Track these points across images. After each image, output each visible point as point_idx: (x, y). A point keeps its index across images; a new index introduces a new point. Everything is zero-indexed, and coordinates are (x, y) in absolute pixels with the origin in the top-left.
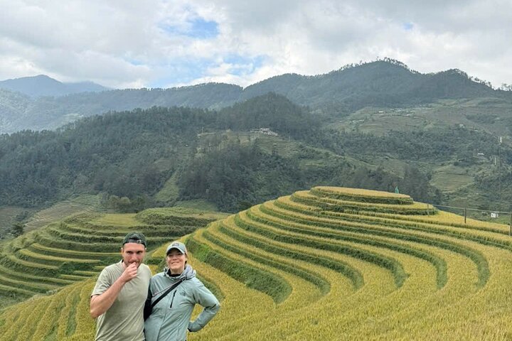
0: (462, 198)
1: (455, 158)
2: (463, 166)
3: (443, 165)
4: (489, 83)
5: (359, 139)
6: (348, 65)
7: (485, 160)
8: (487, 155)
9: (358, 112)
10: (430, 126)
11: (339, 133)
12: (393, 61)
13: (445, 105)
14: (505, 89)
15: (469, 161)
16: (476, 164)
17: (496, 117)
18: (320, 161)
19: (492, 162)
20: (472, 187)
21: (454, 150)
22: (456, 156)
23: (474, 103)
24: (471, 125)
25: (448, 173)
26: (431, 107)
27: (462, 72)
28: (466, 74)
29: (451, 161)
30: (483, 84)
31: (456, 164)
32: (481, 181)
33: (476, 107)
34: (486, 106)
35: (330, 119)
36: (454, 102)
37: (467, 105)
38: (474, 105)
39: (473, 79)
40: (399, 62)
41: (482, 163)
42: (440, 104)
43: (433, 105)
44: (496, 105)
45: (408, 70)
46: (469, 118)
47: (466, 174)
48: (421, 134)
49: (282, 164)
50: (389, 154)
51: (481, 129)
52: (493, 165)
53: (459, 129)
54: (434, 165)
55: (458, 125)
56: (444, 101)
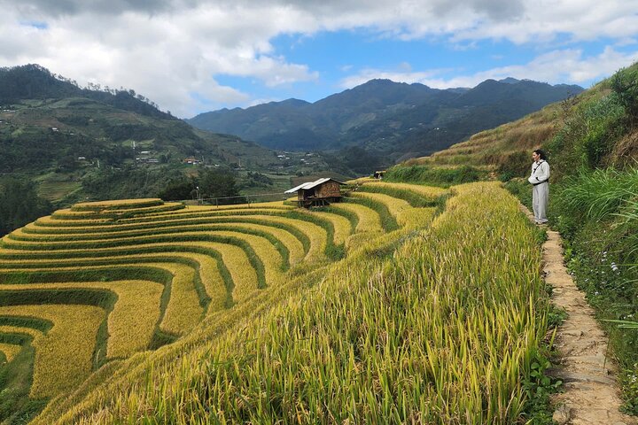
1: (55, 164)
2: (66, 173)
3: (42, 174)
4: (75, 82)
7: (87, 164)
8: (88, 159)
10: (19, 131)
13: (30, 106)
14: (91, 88)
15: (71, 167)
16: (80, 168)
17: (89, 118)
19: (95, 165)
20: (81, 192)
21: (51, 157)
22: (57, 163)
23: (63, 103)
24: (65, 128)
25: (50, 181)
26: (13, 109)
27: (43, 69)
28: (47, 70)
29: (52, 169)
30: (68, 83)
31: (58, 171)
32: (89, 185)
33: (67, 108)
34: (77, 107)
36: (40, 103)
37: (55, 106)
38: (64, 106)
39: (57, 78)
41: (86, 167)
42: (24, 104)
43: (18, 106)
44: (88, 106)
46: (62, 120)
47: (71, 180)
48: (10, 141)
51: (76, 131)
52: (96, 168)
53: (53, 133)
54: (32, 174)
55: (51, 129)
56: (28, 102)
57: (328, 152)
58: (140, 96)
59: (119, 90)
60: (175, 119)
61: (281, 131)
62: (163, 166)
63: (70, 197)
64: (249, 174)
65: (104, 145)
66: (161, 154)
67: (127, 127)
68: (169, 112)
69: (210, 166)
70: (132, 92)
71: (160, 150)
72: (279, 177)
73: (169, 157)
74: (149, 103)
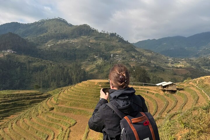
0: (92, 73)
1: (88, 58)
2: (91, 61)
3: (84, 61)
4: (97, 30)
5: (53, 52)
6: (42, 20)
7: (98, 59)
8: (99, 57)
9: (50, 41)
10: (79, 47)
11: (43, 50)
12: (62, 19)
13: (83, 38)
14: (102, 32)
15: (93, 60)
16: (96, 60)
17: (100, 43)
18: (38, 63)
20: (95, 68)
21: (87, 56)
23: (93, 37)
24: (92, 46)
25: (86, 64)
26: (78, 39)
27: (88, 26)
28: (89, 26)
29: (87, 60)
30: (95, 30)
31: (89, 61)
32: (97, 66)
33: (94, 39)
34: (97, 39)
35: (38, 44)
36: (86, 37)
37: (90, 38)
39: (92, 29)
40: (64, 20)
43: (80, 38)
44: (100, 39)
45: (68, 23)
46: (92, 43)
47: (92, 64)
48: (76, 50)
49: (21, 65)
50: (65, 58)
51: (96, 47)
53: (89, 48)
54: (81, 61)
55: (88, 46)
56: (83, 37)
57: (192, 59)
58: (118, 35)
59: (111, 33)
60: (129, 43)
61: (171, 49)
62: (123, 61)
63: (91, 70)
64: (155, 66)
65: (104, 52)
66: (123, 56)
67: (112, 46)
68: (127, 41)
69: (140, 62)
70: (116, 33)
71: (123, 55)
72: (168, 68)
73: (125, 58)
74: (121, 37)
